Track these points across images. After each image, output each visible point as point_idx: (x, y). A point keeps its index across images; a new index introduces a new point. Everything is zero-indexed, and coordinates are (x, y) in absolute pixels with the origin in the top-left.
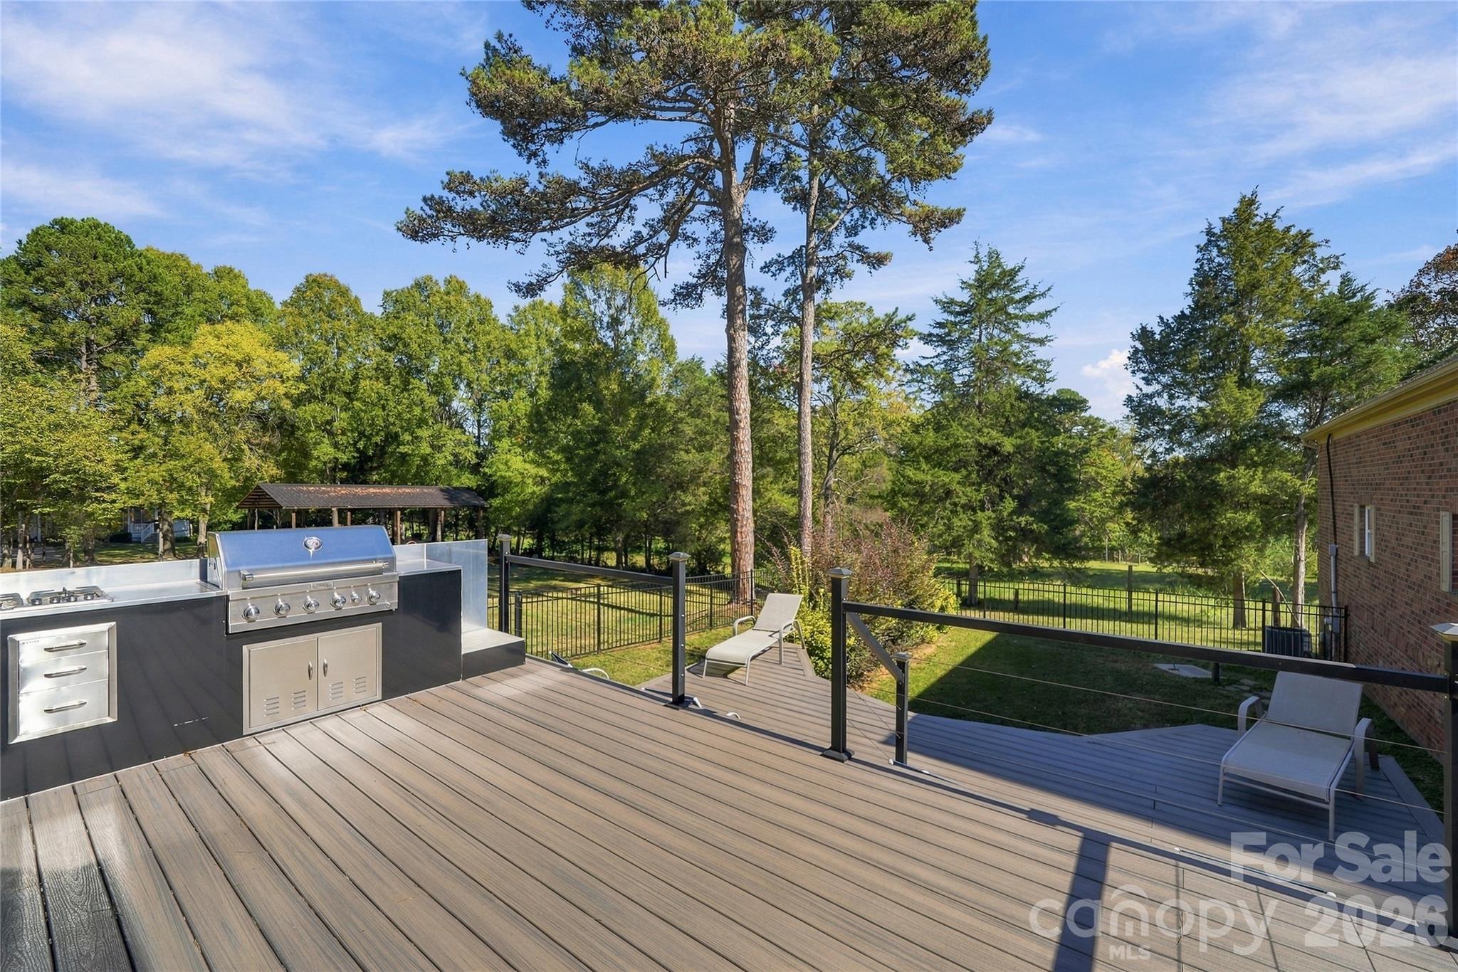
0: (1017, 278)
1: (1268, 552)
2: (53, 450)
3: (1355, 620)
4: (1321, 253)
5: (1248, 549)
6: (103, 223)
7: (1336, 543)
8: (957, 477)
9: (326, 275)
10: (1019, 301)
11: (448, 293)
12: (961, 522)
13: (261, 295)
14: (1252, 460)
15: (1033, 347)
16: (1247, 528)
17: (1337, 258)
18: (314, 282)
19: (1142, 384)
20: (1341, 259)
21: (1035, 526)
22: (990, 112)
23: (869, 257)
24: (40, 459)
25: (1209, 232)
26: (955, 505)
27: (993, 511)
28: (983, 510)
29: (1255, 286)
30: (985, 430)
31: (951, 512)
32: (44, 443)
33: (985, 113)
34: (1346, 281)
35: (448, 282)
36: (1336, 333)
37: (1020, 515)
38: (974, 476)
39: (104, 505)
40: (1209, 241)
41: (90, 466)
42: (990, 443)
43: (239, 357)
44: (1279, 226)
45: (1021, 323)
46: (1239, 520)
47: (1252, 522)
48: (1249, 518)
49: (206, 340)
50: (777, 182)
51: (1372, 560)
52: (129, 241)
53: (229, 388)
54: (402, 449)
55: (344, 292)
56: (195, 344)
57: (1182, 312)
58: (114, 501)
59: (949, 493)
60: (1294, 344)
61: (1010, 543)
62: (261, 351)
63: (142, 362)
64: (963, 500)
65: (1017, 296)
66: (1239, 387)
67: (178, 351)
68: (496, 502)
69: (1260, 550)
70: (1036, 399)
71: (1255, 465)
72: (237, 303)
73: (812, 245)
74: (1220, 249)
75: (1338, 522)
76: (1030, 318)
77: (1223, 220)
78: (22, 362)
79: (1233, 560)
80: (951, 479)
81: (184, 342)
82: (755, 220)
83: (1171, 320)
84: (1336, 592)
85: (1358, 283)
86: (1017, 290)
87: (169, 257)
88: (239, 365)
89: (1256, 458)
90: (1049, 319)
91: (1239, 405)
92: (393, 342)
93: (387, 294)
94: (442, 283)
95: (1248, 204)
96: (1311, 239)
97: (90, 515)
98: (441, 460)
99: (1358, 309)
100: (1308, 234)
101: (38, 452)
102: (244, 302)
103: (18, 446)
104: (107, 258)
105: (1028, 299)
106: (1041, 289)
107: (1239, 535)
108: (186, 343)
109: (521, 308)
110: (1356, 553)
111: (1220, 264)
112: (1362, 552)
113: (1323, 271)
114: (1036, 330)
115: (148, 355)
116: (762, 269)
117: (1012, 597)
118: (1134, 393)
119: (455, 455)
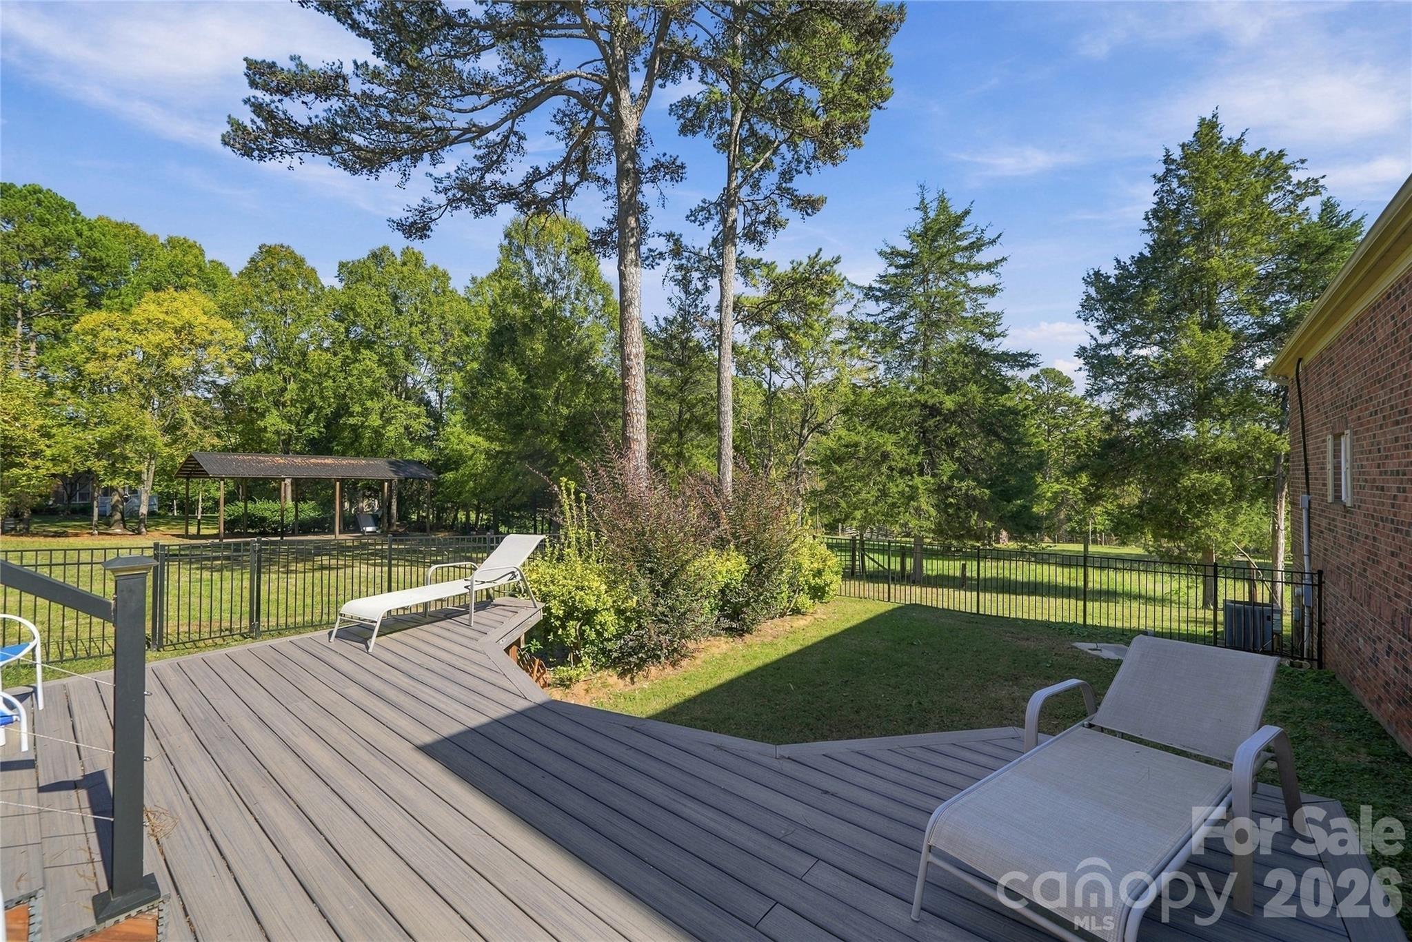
0: (963, 223)
1: (1241, 518)
3: (1330, 588)
4: (1297, 176)
5: (1218, 517)
6: (45, 189)
7: (1308, 493)
8: (894, 438)
9: (282, 246)
10: (966, 249)
11: (404, 264)
12: (897, 487)
13: (216, 265)
14: (1219, 411)
15: (982, 299)
16: (1216, 491)
17: (1316, 181)
18: (268, 251)
19: (1096, 333)
20: (1321, 182)
21: (977, 491)
22: (901, 7)
23: (799, 202)
25: (1168, 160)
26: (891, 469)
27: (932, 476)
28: (921, 473)
29: (1220, 214)
30: (926, 388)
31: (888, 476)
33: (896, 7)
34: (1328, 207)
35: (404, 253)
36: (1316, 266)
37: (962, 479)
38: (911, 437)
40: (1168, 171)
42: (930, 402)
43: (178, 324)
44: (1247, 150)
45: (970, 274)
46: (1206, 482)
47: (1221, 485)
48: (1218, 479)
49: (149, 308)
50: (706, 125)
51: (1349, 504)
53: (166, 355)
54: (352, 421)
55: (299, 262)
56: (135, 310)
57: (1141, 254)
58: (37, 468)
59: (885, 456)
60: (1269, 282)
61: (950, 511)
62: (204, 319)
63: (76, 327)
64: (901, 465)
65: (965, 243)
66: (1203, 330)
67: (115, 316)
68: (450, 476)
69: (1231, 518)
70: (984, 354)
71: (1223, 418)
72: (188, 273)
73: (734, 185)
74: (1180, 178)
75: (1311, 467)
76: (978, 268)
77: (1183, 146)
79: (1198, 528)
80: (887, 442)
81: (123, 309)
82: (665, 155)
83: (1129, 262)
84: (1309, 556)
85: (1342, 210)
86: (964, 236)
87: (118, 225)
88: (178, 332)
89: (1223, 410)
90: (999, 269)
91: (1204, 349)
92: (345, 313)
93: (342, 265)
94: (398, 255)
95: (1209, 128)
96: (1285, 161)
98: (391, 432)
99: (1342, 238)
100: (1281, 154)
102: (195, 271)
104: (43, 223)
105: (977, 246)
106: (988, 236)
107: (1206, 498)
108: (126, 310)
109: (479, 280)
110: (1330, 499)
111: (1182, 196)
112: (1338, 497)
113: (1301, 198)
114: (985, 279)
116: (688, 217)
117: (958, 574)
118: (1088, 343)
119: (407, 428)
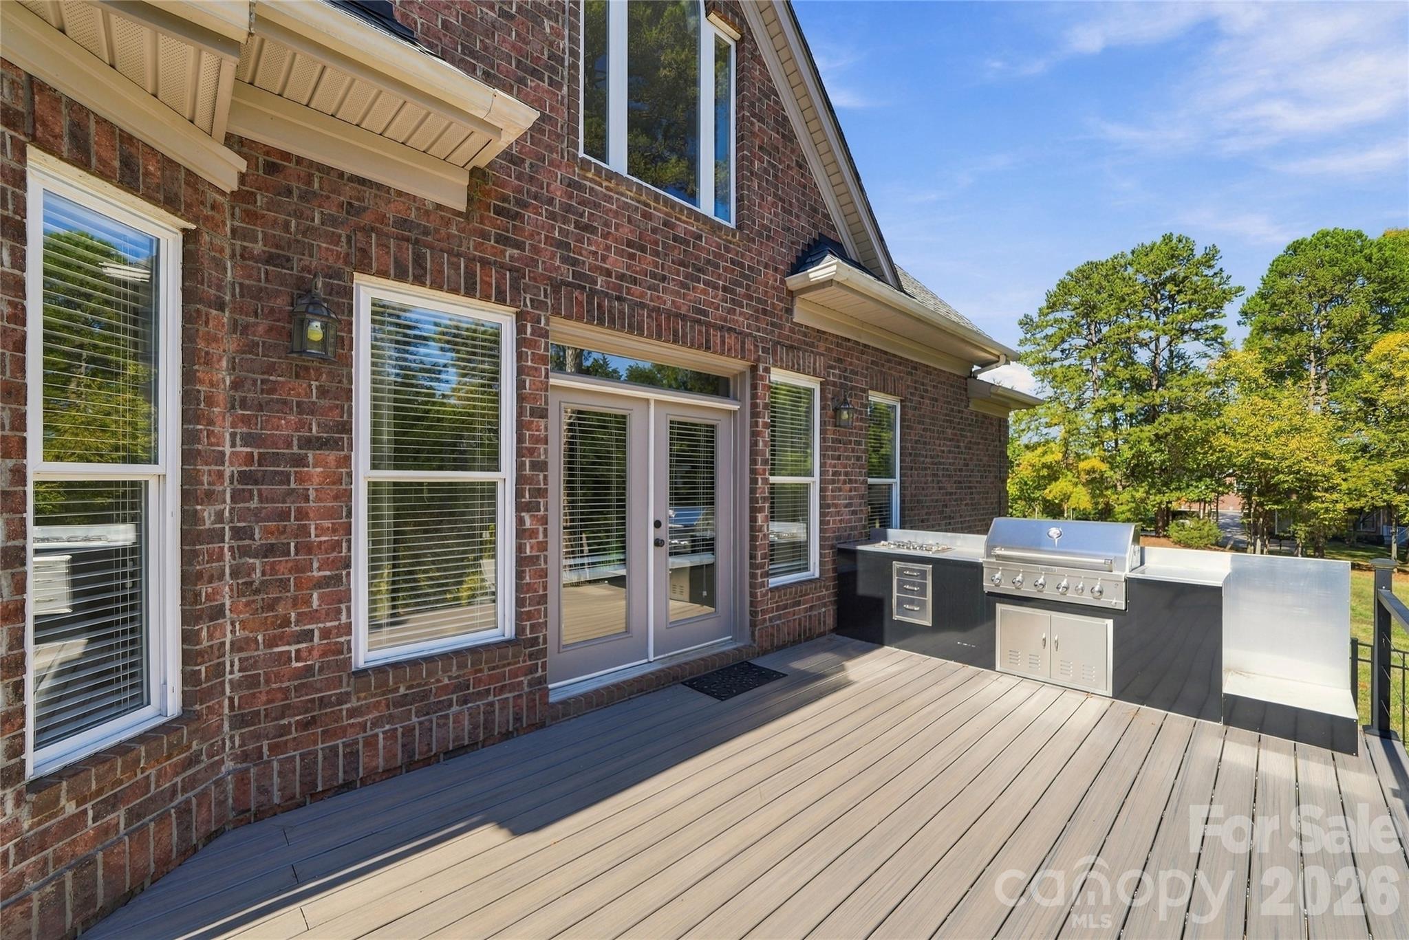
2: (1278, 453)
24: (1268, 461)
32: (1270, 449)
39: (1325, 505)
41: (1311, 467)
52: (1359, 235)
78: (1255, 380)
97: (1314, 514)
101: (1265, 455)
103: (1250, 452)
115: (1375, 348)
